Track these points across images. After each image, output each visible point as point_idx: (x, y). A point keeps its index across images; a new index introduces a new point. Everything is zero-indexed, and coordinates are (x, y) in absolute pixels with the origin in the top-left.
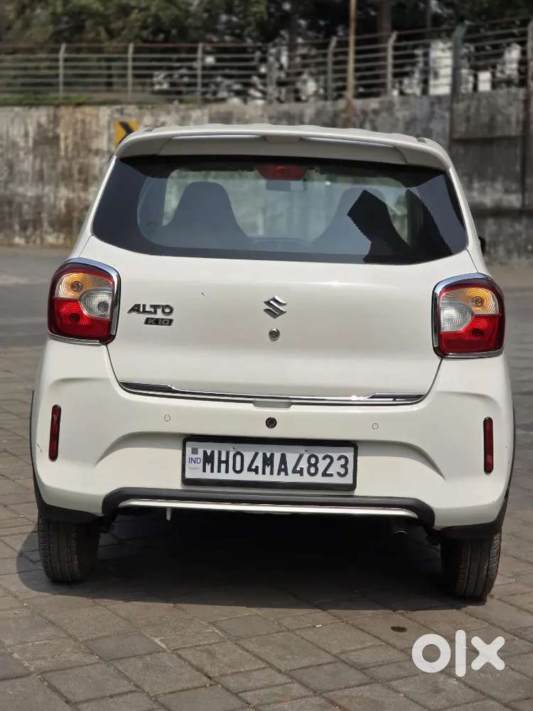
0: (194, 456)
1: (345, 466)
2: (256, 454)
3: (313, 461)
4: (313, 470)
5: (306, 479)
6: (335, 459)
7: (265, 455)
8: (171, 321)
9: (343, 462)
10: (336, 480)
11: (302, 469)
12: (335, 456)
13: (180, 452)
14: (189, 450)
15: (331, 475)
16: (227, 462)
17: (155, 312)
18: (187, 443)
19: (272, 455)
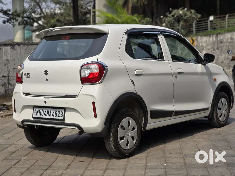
0: (35, 111)
1: (62, 114)
2: (46, 111)
3: (56, 113)
4: (56, 115)
5: (55, 117)
6: (60, 112)
7: (47, 111)
8: (30, 77)
9: (62, 113)
10: (60, 118)
11: (54, 115)
12: (60, 111)
13: (33, 110)
14: (34, 109)
15: (59, 117)
16: (40, 113)
17: (27, 75)
18: (34, 108)
19: (49, 111)
